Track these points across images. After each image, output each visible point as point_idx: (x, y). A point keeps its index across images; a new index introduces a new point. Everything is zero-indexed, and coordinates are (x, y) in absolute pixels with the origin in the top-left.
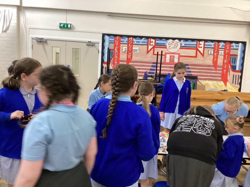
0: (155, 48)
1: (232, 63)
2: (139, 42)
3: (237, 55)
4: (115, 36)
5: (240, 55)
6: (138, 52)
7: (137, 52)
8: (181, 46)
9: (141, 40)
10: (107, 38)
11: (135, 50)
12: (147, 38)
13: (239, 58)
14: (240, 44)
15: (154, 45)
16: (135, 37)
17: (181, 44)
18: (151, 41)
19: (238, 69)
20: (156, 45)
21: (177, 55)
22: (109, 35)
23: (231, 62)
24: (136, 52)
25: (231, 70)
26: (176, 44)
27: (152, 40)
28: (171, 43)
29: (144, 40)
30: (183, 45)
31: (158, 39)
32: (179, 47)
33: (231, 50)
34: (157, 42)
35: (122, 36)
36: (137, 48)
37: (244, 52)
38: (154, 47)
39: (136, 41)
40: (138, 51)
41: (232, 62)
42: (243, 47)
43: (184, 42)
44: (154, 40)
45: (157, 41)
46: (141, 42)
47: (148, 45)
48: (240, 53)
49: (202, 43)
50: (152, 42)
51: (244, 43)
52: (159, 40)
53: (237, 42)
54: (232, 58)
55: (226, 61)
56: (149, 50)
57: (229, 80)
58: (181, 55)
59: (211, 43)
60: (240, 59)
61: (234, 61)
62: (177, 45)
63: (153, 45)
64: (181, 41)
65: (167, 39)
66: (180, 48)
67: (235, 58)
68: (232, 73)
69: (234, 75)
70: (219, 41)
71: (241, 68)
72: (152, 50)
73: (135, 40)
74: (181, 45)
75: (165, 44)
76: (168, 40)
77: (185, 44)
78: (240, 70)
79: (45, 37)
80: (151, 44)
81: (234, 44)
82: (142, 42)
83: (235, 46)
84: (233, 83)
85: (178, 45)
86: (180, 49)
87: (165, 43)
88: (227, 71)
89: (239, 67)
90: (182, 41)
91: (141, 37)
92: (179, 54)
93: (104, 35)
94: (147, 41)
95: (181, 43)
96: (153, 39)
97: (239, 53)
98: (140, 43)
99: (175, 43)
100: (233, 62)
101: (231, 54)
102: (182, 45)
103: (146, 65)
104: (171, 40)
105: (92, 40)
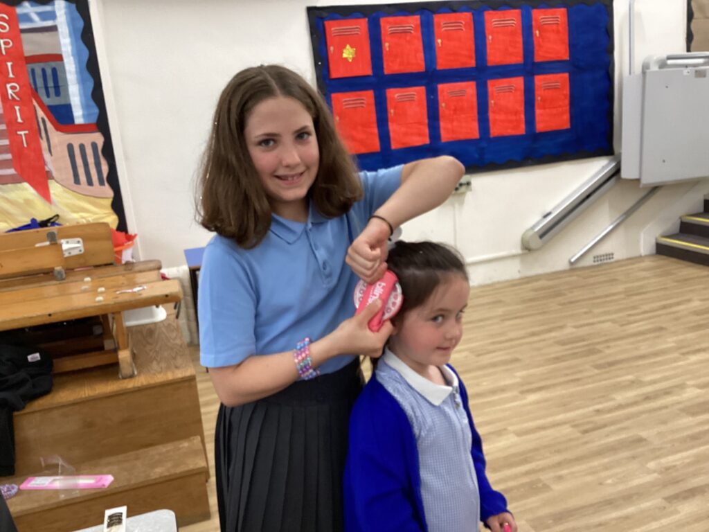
1: (48, 95)
3: (59, 58)
5: (73, 55)
13: (71, 68)
19: (84, 116)
23: (42, 92)
25: (49, 125)
33: (24, 36)
37: (86, 36)
41: (46, 88)
42: (77, 15)
48: (72, 44)
54: (39, 72)
55: (13, 88)
57: (54, 173)
60: (80, 72)
61: (51, 84)
67: (54, 71)
68: (59, 139)
69: (70, 148)
71: (96, 111)
78: (94, 119)
81: (28, 9)
83: (36, 18)
84: (77, 181)
88: (35, 134)
89: (85, 107)
97: (66, 44)
100: (52, 91)
101: (26, 54)
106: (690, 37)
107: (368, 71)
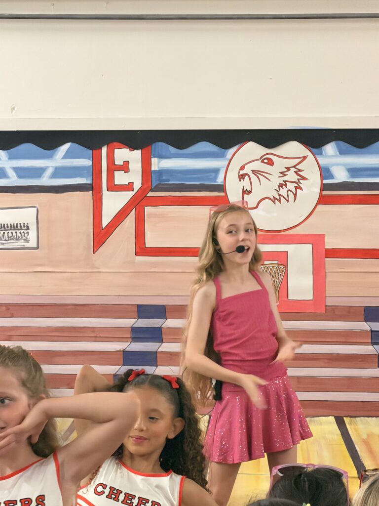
0: (148, 210)
2: (38, 172)
6: (33, 243)
7: (27, 241)
8: (324, 187)
9: (50, 157)
11: (13, 227)
12: (91, 140)
15: (138, 185)
16: (6, 140)
17: (325, 172)
18: (119, 161)
20: (154, 185)
21: (306, 250)
24: (21, 243)
26: (288, 169)
27: (122, 154)
28: (258, 166)
29: (67, 156)
30: (340, 176)
31: (161, 146)
32: (312, 189)
34: (156, 164)
36: (27, 216)
38: (138, 204)
39: (16, 169)
40: (32, 235)
43: (342, 153)
44: (137, 154)
45: (154, 161)
46: (49, 172)
47: (94, 188)
50: (125, 167)
52: (172, 150)
56: (105, 222)
58: (330, 244)
62: (295, 178)
63: (129, 187)
64: (321, 154)
65: (227, 139)
66: (323, 200)
72: (130, 221)
73: (11, 158)
74: (322, 178)
75: (216, 177)
76: (232, 151)
77: (353, 171)
80: (120, 178)
82: (59, 172)
85: (304, 179)
86: (321, 208)
87: (216, 171)
90: (330, 149)
91: (48, 140)
92: (316, 240)
94: (88, 163)
95: (322, 161)
96: (133, 147)
98: (45, 181)
99: (280, 165)
102: (331, 176)
103: (93, 329)
104: (252, 150)
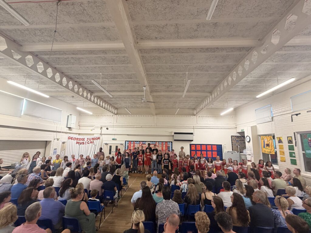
3: (169, 146)
4: (129, 141)
10: (126, 142)
12: (140, 141)
14: (170, 142)
16: (136, 141)
22: (127, 141)
31: (143, 142)
35: (131, 141)
36: (136, 145)
37: (172, 145)
49: (158, 142)
50: (141, 143)
51: (172, 142)
53: (169, 142)
59: (160, 143)
60: (171, 147)
61: (169, 148)
65: (146, 141)
70: (163, 142)
77: (152, 143)
79: (107, 143)
81: (168, 143)
89: (171, 150)
91: (137, 141)
93: (126, 141)
97: (170, 145)
98: (137, 143)
101: (167, 146)
105: (122, 143)
106: (232, 149)
107: (195, 149)
